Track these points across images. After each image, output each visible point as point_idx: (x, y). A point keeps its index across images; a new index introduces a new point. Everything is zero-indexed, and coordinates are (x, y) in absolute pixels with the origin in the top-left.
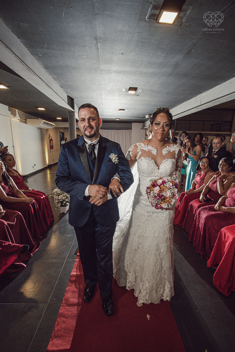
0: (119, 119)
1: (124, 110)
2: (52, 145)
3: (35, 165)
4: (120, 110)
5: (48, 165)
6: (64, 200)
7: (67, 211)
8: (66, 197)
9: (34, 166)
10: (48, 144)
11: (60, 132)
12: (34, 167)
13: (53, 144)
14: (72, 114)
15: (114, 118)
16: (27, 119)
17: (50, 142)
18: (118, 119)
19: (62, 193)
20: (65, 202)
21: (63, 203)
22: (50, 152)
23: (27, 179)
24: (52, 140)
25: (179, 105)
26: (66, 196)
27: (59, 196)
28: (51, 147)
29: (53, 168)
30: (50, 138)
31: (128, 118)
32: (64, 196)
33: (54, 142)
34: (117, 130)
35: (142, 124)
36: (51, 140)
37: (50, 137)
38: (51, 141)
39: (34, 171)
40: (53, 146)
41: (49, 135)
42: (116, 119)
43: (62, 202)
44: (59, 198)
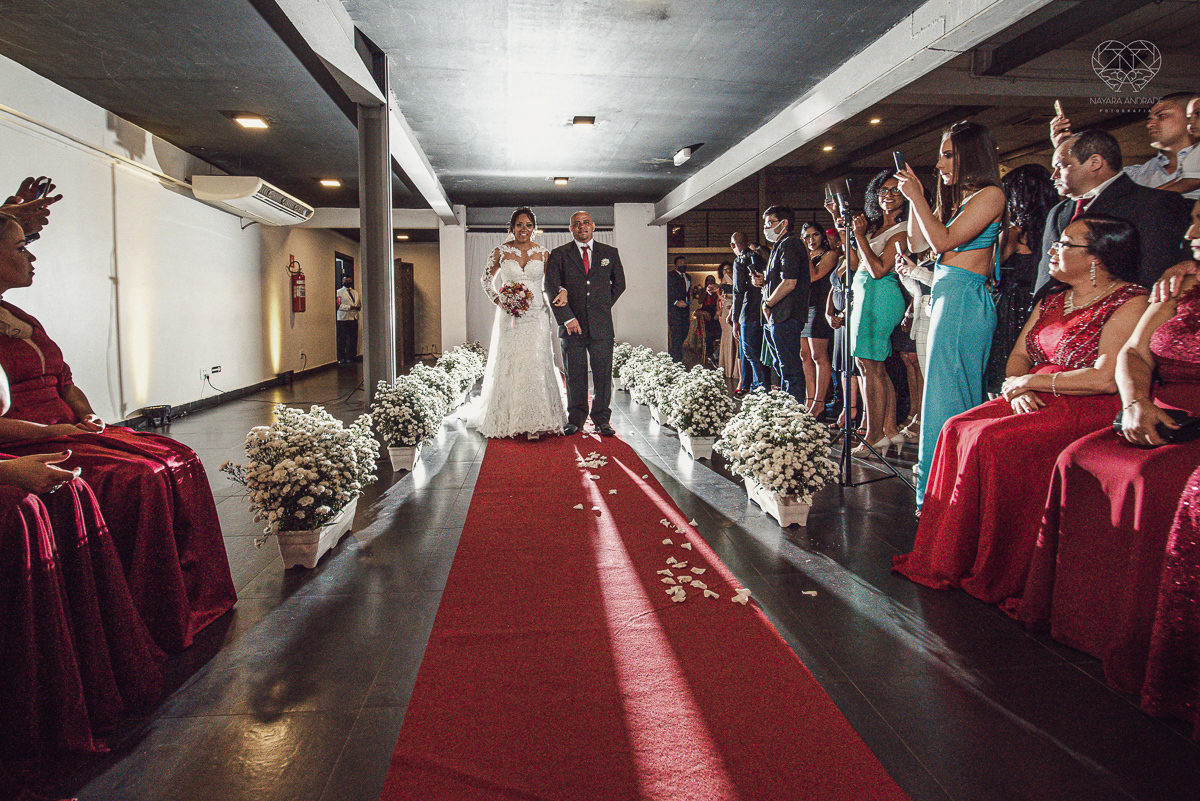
0: (567, 179)
1: (591, 120)
2: (299, 294)
3: (216, 370)
4: (577, 120)
5: (278, 375)
6: (304, 491)
7: (319, 555)
8: (319, 472)
9: (209, 373)
10: (282, 290)
11: (338, 255)
12: (211, 376)
13: (303, 293)
14: (374, 115)
15: (548, 174)
16: (195, 178)
17: (293, 284)
18: (564, 182)
19: (293, 449)
20: (308, 501)
21: (301, 508)
22: (292, 325)
23: (169, 425)
24: (303, 278)
25: (825, 77)
26: (319, 466)
27: (278, 466)
28: (298, 305)
29: (297, 387)
30: (296, 269)
31: (602, 175)
32: (307, 467)
33: (311, 287)
34: (556, 234)
35: (651, 206)
36: (297, 277)
37: (292, 264)
38: (299, 282)
39: (209, 393)
40: (303, 300)
41: (291, 256)
42: (558, 182)
43: (290, 503)
44: (277, 474)
